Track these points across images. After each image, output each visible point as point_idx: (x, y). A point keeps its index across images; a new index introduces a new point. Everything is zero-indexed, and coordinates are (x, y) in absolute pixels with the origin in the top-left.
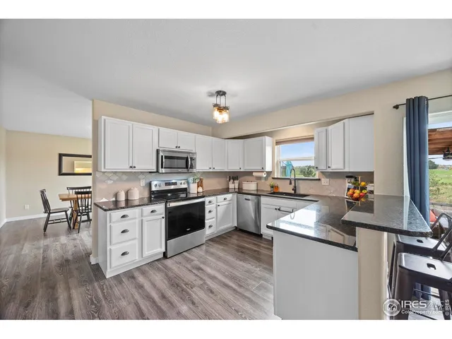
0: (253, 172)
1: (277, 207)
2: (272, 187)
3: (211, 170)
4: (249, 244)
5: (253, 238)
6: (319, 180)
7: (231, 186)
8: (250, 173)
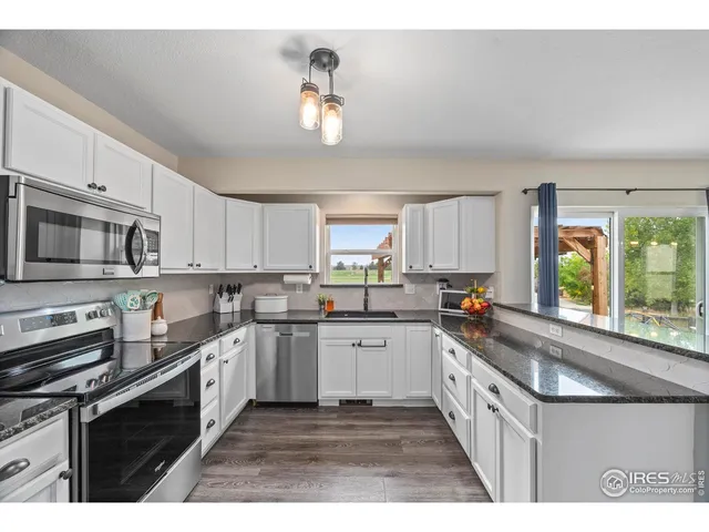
0: (283, 274)
1: (354, 341)
2: (321, 303)
3: (191, 271)
4: (292, 431)
5: (300, 414)
6: (401, 286)
7: (225, 306)
8: (277, 277)
